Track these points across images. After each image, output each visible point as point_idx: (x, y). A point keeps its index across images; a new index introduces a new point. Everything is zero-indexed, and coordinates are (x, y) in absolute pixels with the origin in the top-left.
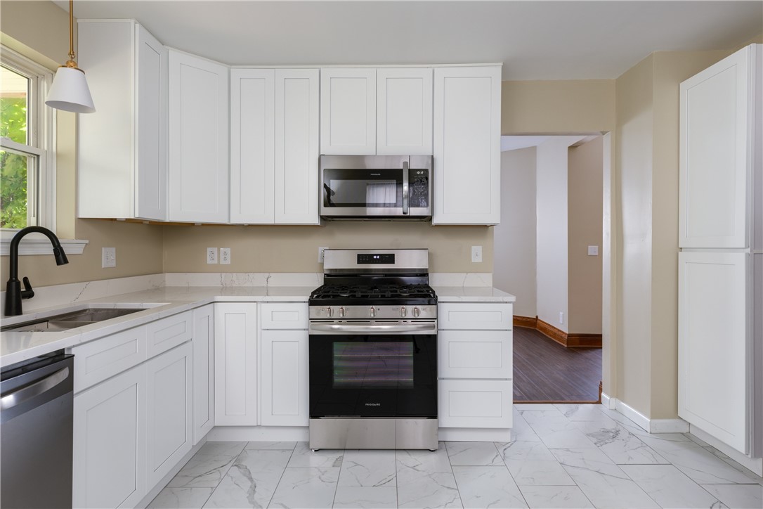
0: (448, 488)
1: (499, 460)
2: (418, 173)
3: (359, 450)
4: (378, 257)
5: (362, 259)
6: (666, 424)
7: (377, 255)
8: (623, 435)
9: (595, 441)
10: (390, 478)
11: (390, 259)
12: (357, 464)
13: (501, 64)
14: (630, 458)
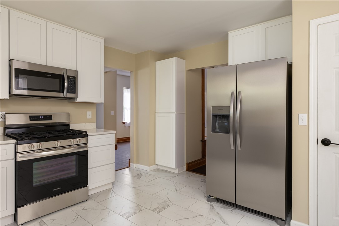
0: (104, 209)
1: (113, 194)
2: (71, 77)
3: (49, 214)
4: (43, 117)
5: (32, 118)
6: (153, 167)
7: (41, 116)
8: (143, 174)
9: (137, 178)
10: (77, 217)
11: (50, 118)
12: (54, 220)
13: (104, 38)
14: (149, 179)
